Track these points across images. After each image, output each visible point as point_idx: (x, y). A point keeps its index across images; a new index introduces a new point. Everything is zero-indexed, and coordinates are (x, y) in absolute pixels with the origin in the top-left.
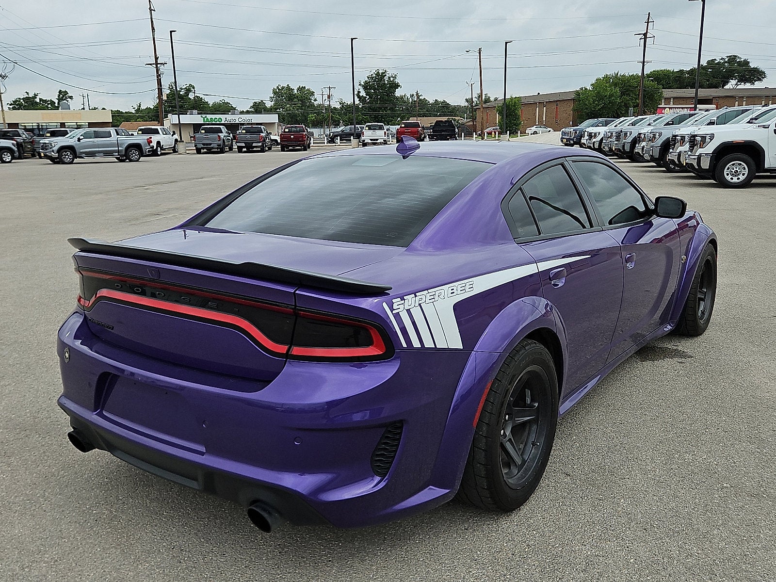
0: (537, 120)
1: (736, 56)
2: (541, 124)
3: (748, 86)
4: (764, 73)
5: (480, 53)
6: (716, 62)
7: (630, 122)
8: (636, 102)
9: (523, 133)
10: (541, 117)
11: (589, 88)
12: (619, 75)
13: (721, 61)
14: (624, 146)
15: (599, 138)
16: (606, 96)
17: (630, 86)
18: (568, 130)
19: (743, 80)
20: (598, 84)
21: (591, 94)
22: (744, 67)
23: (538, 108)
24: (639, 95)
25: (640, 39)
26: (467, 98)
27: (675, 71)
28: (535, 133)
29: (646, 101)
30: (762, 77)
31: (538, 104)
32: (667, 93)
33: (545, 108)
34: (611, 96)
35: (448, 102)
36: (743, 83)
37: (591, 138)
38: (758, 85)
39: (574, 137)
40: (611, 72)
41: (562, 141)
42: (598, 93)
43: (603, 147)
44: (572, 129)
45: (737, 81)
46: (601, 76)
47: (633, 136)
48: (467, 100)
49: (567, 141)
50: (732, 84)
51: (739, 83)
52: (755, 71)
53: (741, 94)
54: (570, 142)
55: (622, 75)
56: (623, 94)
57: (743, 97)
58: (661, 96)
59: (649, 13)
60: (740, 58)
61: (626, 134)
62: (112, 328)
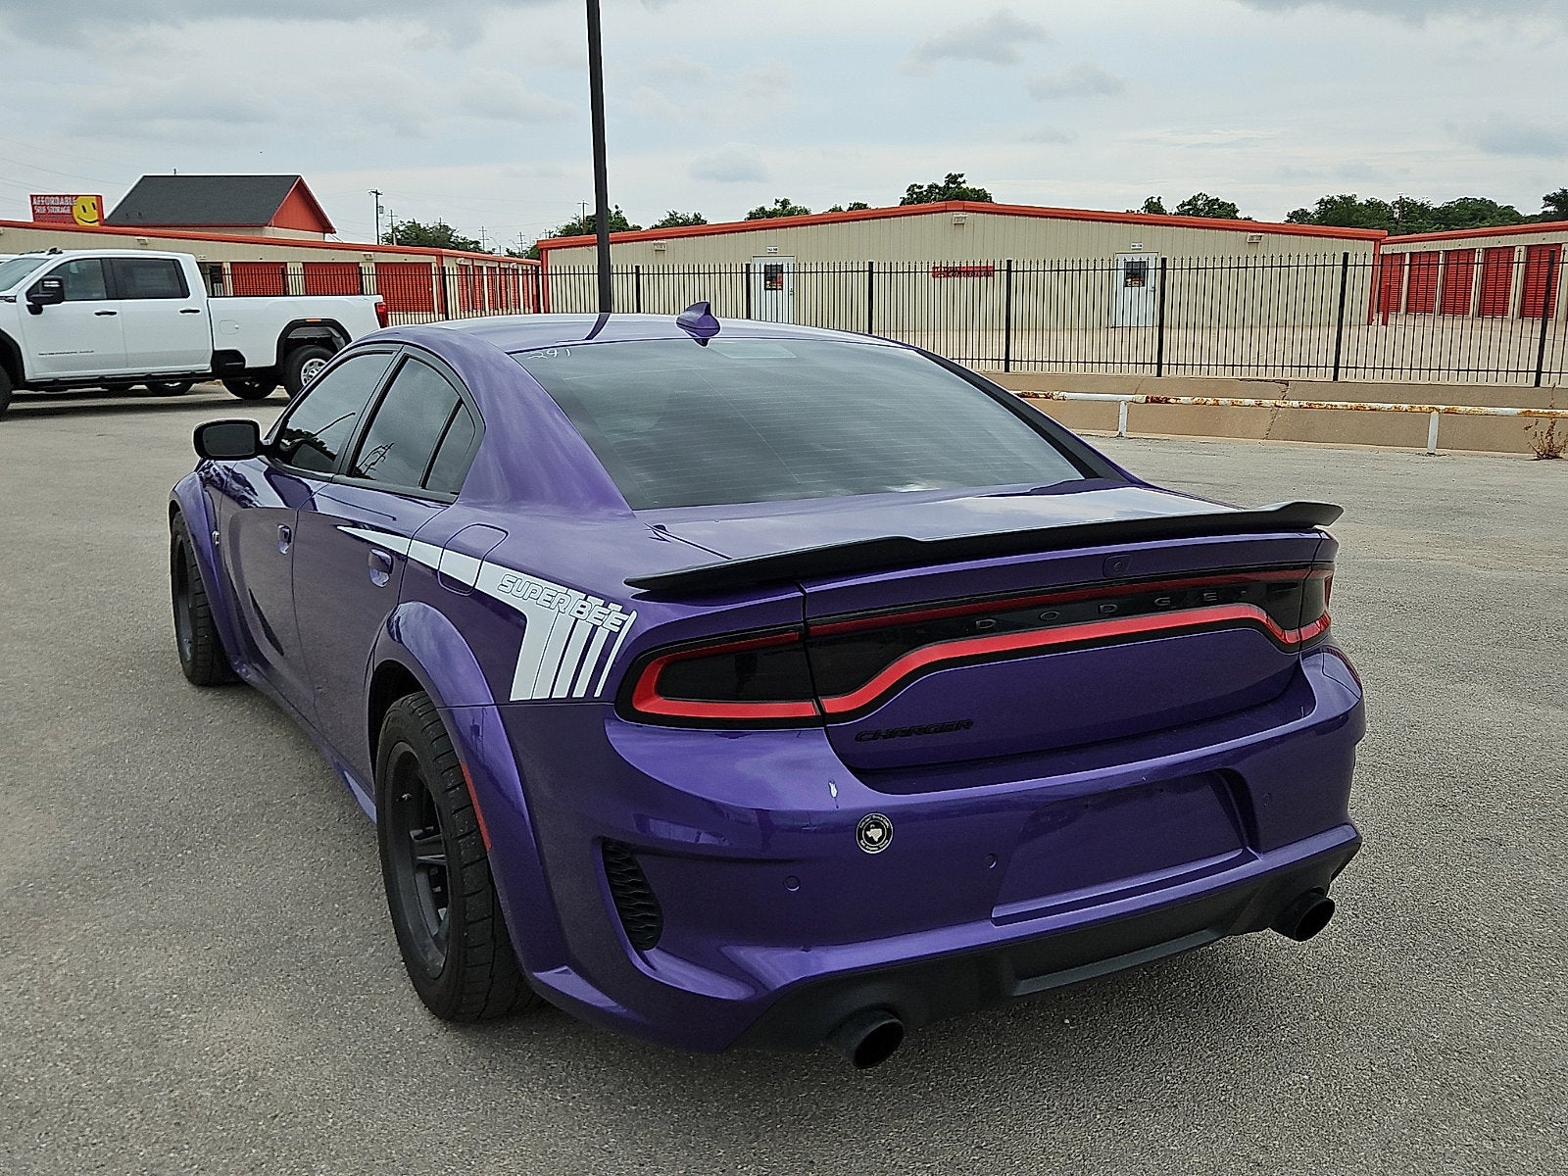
62: (968, 724)
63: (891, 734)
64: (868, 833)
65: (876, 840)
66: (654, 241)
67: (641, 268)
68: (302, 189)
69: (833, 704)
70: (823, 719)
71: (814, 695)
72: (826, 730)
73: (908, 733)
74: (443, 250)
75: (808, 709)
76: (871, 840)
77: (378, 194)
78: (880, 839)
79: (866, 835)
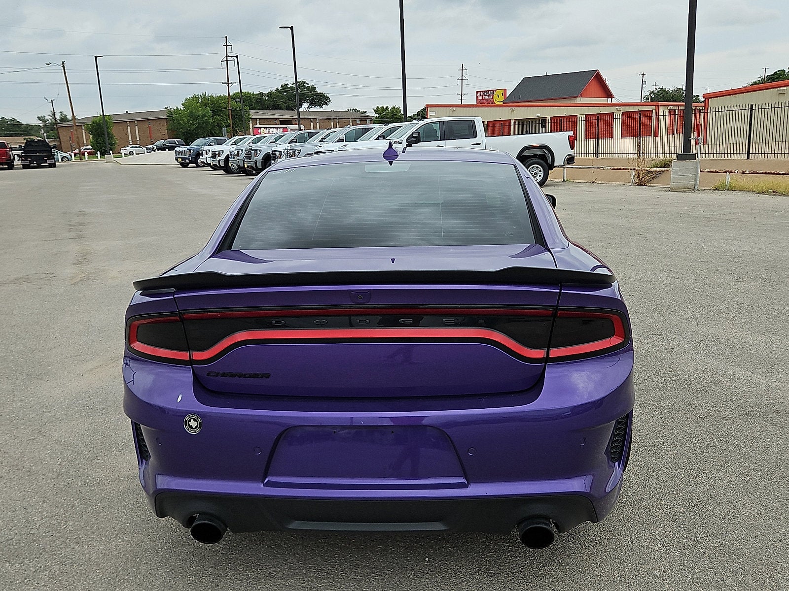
0: (130, 139)
1: (304, 82)
2: (135, 143)
3: (317, 109)
4: (328, 97)
5: (63, 67)
6: (289, 86)
7: (250, 141)
8: (228, 122)
9: (118, 154)
10: (134, 136)
11: (181, 107)
12: (207, 95)
13: (293, 86)
14: (256, 163)
15: (223, 157)
16: (199, 116)
17: (219, 107)
18: (182, 149)
19: (313, 103)
20: (188, 104)
21: (184, 114)
22: (312, 92)
23: (129, 128)
24: (229, 115)
25: (222, 61)
26: (40, 116)
27: (255, 93)
28: (131, 153)
29: (237, 122)
30: (328, 102)
31: (128, 123)
32: (254, 114)
33: (137, 127)
34: (204, 116)
35: (18, 120)
36: (313, 106)
37: (215, 156)
38: (325, 108)
39: (189, 157)
40: (199, 93)
41: (177, 160)
42: (191, 112)
43: (232, 165)
44: (185, 148)
45: (308, 104)
46: (190, 96)
47: (263, 154)
48: (39, 118)
49: (182, 160)
50: (305, 107)
51: (310, 106)
52: (321, 96)
53: (314, 116)
54: (185, 161)
55: (210, 95)
56: (214, 114)
57: (316, 119)
58: (249, 117)
59: (226, 37)
60: (308, 84)
61: (256, 151)
62: (268, 376)
63: (224, 375)
64: (190, 423)
65: (194, 427)
66: (779, 89)
67: (754, 106)
68: (598, 77)
69: (197, 356)
70: (191, 362)
71: (188, 349)
72: (192, 367)
73: (233, 375)
74: (660, 103)
75: (184, 356)
76: (191, 427)
77: (643, 75)
78: (196, 427)
79: (189, 424)
